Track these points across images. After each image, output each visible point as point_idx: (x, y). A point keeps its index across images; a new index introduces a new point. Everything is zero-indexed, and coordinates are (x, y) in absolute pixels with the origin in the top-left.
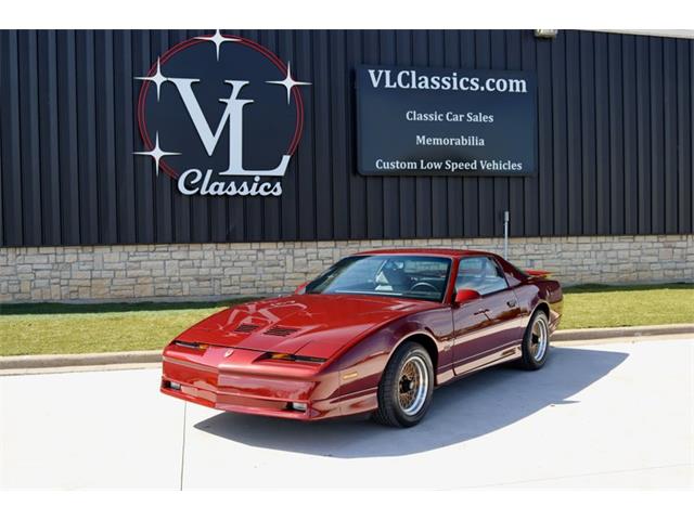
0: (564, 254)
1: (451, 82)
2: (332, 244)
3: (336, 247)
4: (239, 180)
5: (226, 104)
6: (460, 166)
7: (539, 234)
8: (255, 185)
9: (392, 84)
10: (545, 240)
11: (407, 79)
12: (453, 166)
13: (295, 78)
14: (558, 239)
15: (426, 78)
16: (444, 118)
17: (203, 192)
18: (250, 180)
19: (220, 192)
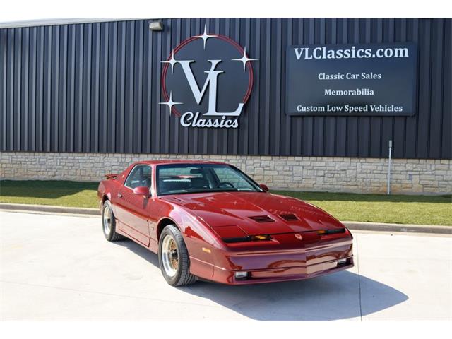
0: (438, 172)
1: (351, 53)
2: (270, 158)
3: (272, 160)
4: (213, 118)
5: (208, 74)
6: (355, 109)
7: (416, 157)
8: (222, 121)
9: (309, 56)
10: (422, 161)
11: (320, 53)
12: (350, 109)
13: (248, 56)
14: (433, 161)
15: (333, 52)
16: (345, 77)
17: (194, 125)
18: (220, 118)
19: (203, 125)
